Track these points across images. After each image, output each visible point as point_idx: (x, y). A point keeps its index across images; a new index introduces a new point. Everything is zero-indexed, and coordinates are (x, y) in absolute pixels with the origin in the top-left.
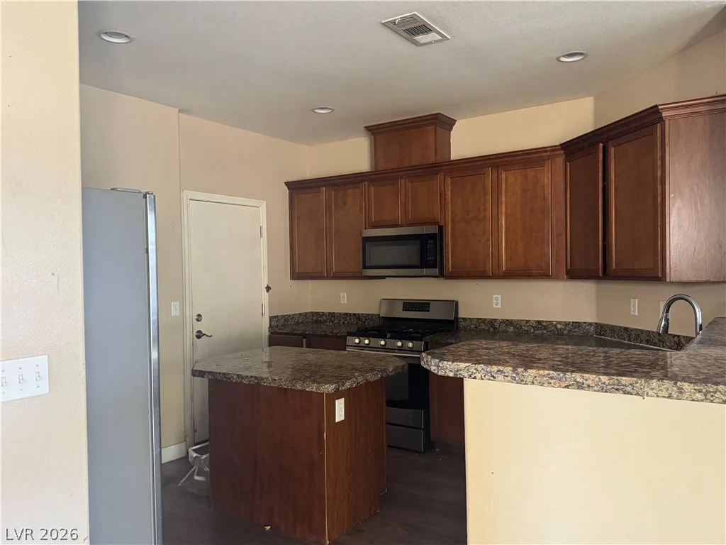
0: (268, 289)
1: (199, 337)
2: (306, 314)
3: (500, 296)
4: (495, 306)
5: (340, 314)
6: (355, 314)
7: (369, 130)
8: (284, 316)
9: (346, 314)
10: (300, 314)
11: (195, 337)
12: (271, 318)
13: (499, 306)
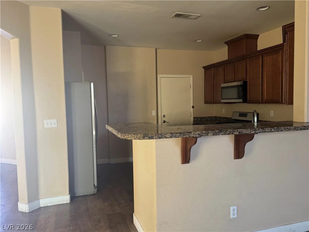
0: (193, 107)
1: (164, 122)
2: (212, 117)
3: (273, 111)
4: (271, 116)
5: (222, 117)
6: (226, 118)
7: (226, 44)
8: (200, 117)
9: (224, 117)
10: (209, 117)
11: (163, 123)
12: (194, 118)
13: (272, 116)
